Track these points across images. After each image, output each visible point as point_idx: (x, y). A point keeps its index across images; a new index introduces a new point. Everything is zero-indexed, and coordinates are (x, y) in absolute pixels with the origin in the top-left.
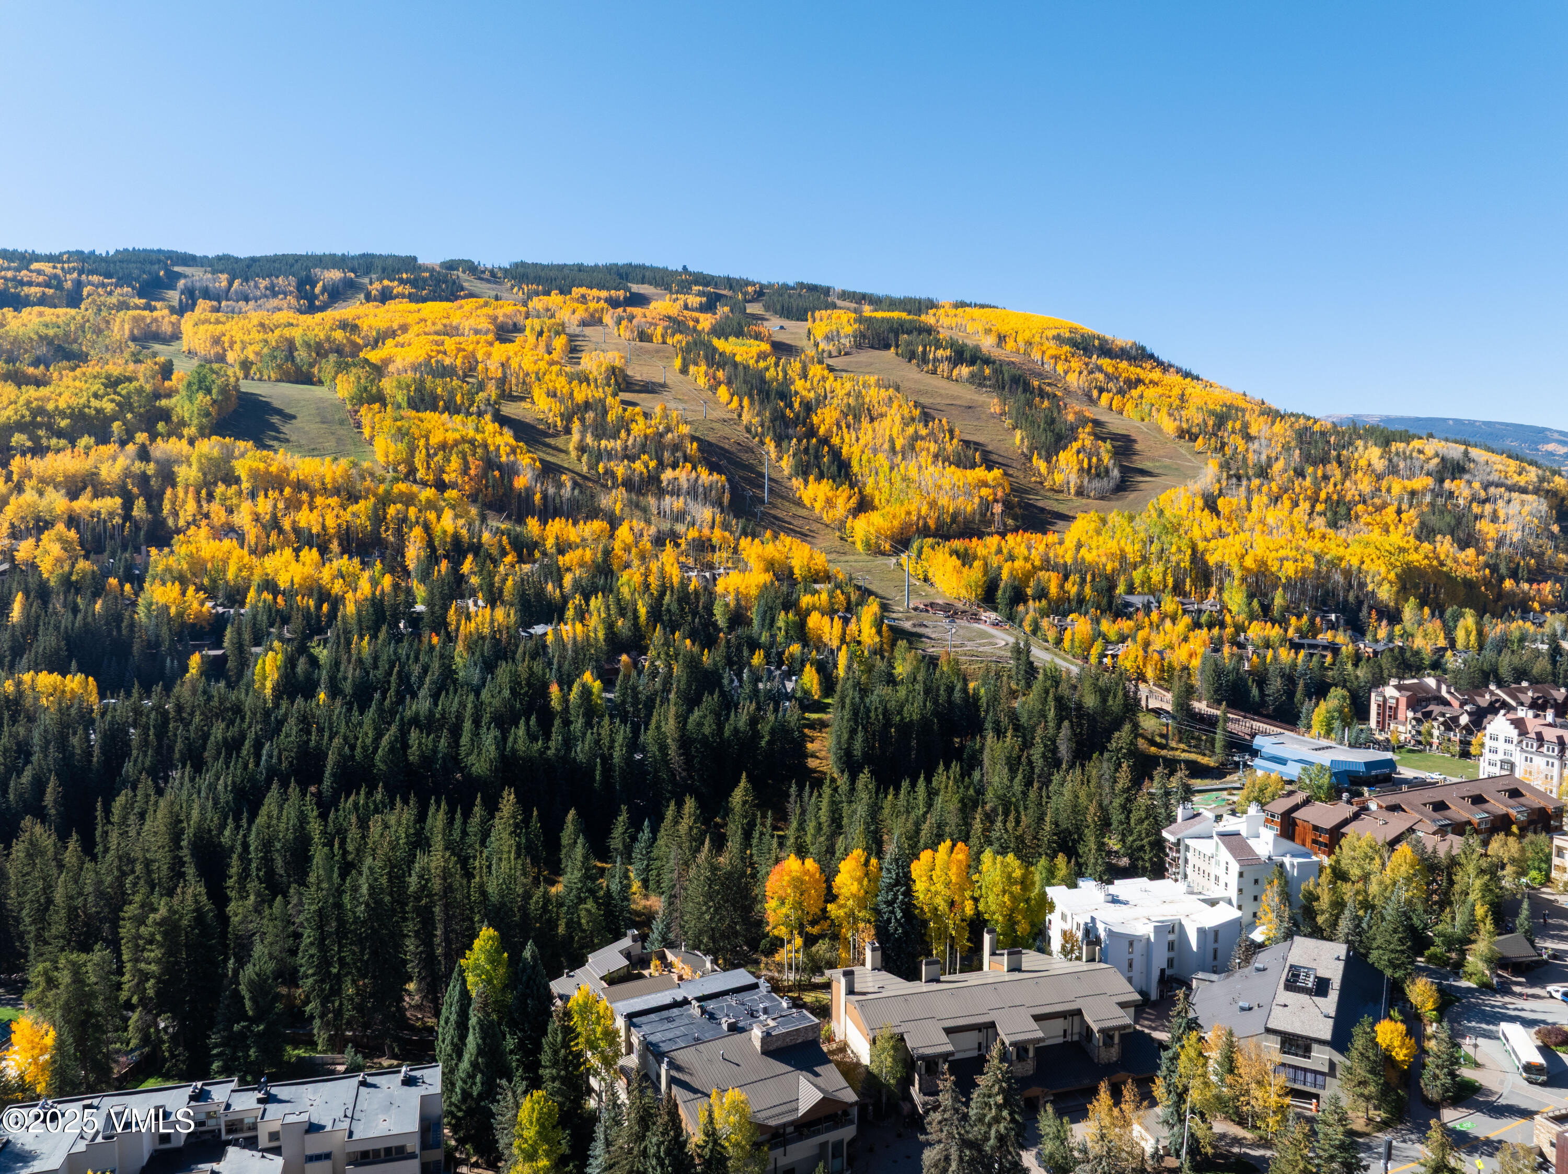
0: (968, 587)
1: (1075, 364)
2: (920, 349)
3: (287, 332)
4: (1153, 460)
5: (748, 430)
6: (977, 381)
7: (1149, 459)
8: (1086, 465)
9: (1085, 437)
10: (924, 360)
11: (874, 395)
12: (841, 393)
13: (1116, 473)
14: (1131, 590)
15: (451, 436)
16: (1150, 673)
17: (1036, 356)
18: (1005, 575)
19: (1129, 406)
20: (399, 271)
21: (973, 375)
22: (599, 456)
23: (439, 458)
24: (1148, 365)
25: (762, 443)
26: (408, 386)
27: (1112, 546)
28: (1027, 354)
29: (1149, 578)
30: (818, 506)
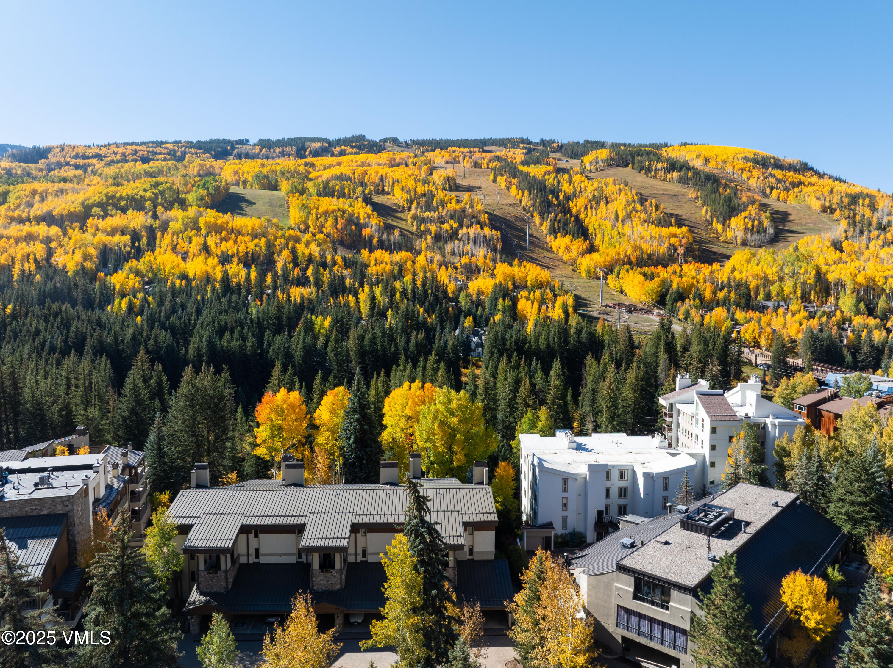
0: (647, 294)
1: (755, 173)
2: (647, 163)
3: (274, 168)
4: (802, 225)
5: (524, 209)
6: (683, 181)
7: (798, 224)
8: (750, 226)
9: (752, 210)
10: (650, 171)
11: (610, 189)
12: (590, 189)
13: (771, 231)
14: (768, 297)
15: (331, 208)
16: (763, 342)
17: (729, 169)
18: (675, 286)
19: (791, 197)
20: (353, 142)
21: (680, 177)
22: (423, 221)
23: (322, 219)
24: (809, 174)
25: (532, 216)
26: (319, 185)
27: (757, 270)
28: (723, 168)
29: (783, 290)
30: (561, 251)
